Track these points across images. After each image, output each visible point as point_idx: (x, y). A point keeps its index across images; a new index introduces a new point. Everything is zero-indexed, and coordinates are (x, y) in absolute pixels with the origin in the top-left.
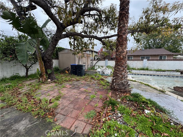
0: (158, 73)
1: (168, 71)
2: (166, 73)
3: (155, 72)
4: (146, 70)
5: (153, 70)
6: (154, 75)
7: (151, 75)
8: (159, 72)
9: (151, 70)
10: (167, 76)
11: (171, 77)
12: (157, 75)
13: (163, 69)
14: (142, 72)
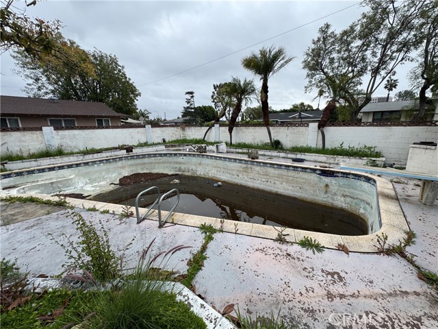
0: (89, 158)
1: (107, 150)
2: (104, 155)
3: (81, 158)
4: (57, 155)
5: (76, 153)
6: (78, 165)
7: (70, 166)
8: (91, 156)
9: (72, 154)
10: (105, 161)
11: (111, 161)
12: (84, 163)
13: (98, 148)
14: (45, 163)
